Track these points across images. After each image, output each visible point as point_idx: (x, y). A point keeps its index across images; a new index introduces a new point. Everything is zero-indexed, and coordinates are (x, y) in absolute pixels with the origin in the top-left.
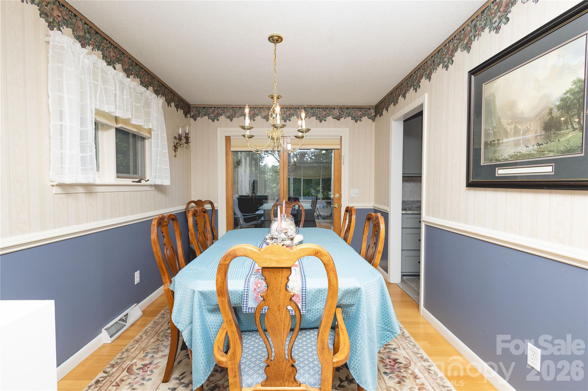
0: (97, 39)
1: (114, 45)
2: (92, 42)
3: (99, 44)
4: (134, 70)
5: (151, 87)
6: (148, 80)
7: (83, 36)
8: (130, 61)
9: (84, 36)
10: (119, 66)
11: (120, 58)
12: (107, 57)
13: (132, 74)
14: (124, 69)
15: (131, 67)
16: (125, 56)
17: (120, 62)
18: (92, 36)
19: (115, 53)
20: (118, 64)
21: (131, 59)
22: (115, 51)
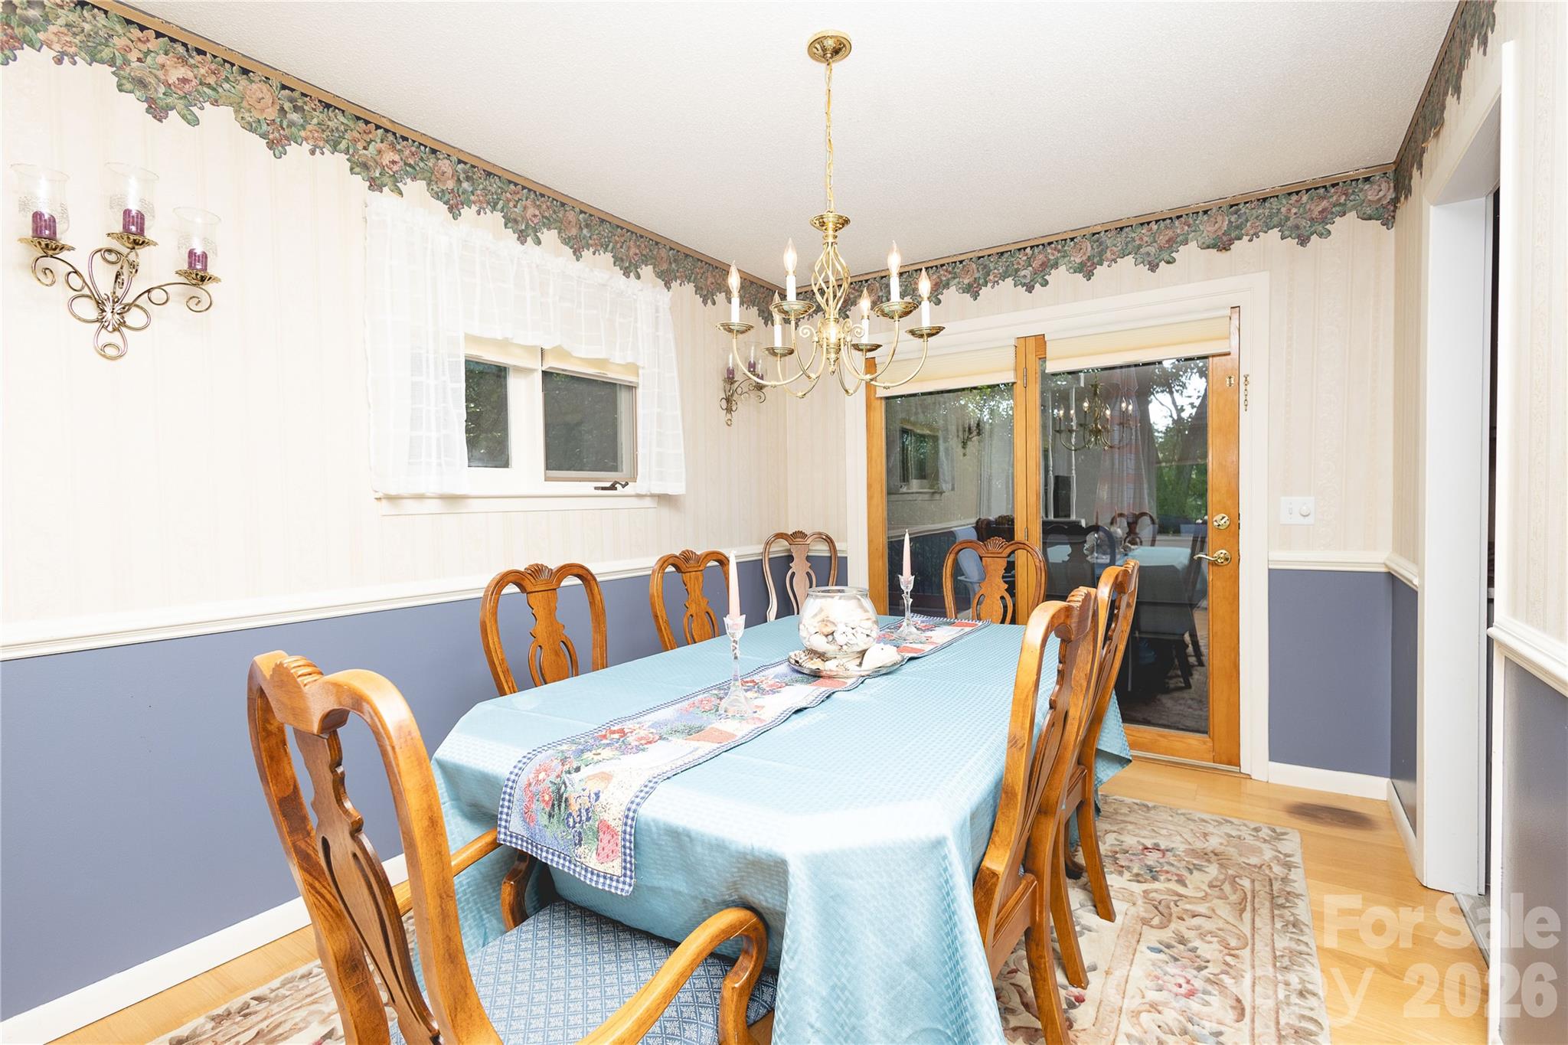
0: (490, 188)
1: (535, 192)
2: (478, 196)
3: (495, 197)
4: (595, 237)
5: (646, 265)
6: (637, 251)
7: (453, 189)
8: (584, 218)
9: (456, 189)
10: (549, 236)
11: (554, 216)
12: (516, 221)
13: (588, 247)
14: (565, 239)
15: (585, 231)
16: (568, 209)
17: (553, 226)
18: (476, 184)
19: (539, 207)
20: (549, 229)
21: (585, 213)
22: (538, 203)
